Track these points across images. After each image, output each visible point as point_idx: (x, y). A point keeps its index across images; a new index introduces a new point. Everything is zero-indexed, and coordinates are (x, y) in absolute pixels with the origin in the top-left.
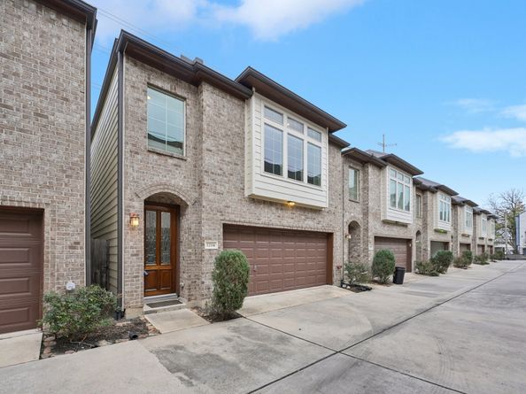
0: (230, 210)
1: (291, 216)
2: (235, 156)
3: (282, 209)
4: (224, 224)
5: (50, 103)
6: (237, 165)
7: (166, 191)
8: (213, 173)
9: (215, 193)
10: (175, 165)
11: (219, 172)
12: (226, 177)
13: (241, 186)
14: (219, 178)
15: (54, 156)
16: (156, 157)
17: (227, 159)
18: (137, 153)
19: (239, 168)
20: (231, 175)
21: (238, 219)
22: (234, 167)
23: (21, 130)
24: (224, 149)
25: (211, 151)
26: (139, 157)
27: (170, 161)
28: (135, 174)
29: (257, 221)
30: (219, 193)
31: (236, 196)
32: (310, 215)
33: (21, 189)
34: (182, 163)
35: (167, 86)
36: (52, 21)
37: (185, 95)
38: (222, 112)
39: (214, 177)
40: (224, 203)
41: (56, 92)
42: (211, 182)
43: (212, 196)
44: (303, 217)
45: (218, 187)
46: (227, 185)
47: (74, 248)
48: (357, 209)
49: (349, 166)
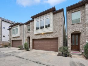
48: (79, 26)
49: (72, 13)
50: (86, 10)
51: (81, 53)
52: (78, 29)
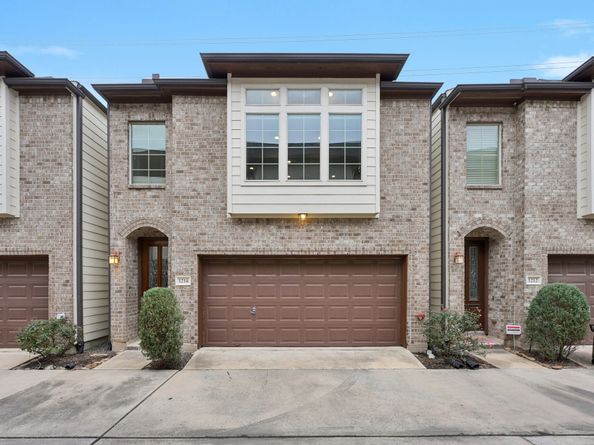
0: (206, 238)
1: (305, 234)
2: (212, 169)
3: (287, 227)
4: (199, 255)
5: (52, 171)
6: (217, 179)
7: (145, 225)
8: (184, 197)
9: (186, 220)
10: (154, 197)
11: (192, 194)
12: (201, 198)
13: (222, 205)
14: (192, 201)
15: (54, 211)
16: (135, 193)
17: (202, 176)
18: (119, 193)
19: (218, 183)
20: (208, 194)
21: (215, 248)
22: (211, 183)
23: (36, 198)
24: (198, 164)
25: (181, 172)
26: (121, 196)
27: (149, 193)
28: (118, 214)
29: (245, 248)
30: (192, 219)
31: (216, 219)
32: (346, 230)
33: (36, 242)
34: (161, 193)
35: (145, 117)
36: (52, 105)
37: (164, 118)
38: (195, 121)
39: (185, 201)
40: (198, 231)
41: (54, 160)
42: (182, 208)
43: (183, 224)
44: (331, 234)
45: (191, 212)
46: (202, 208)
47: (66, 285)
48: (496, 202)
49: (468, 123)
50: (527, 130)
51: (500, 342)
52: (493, 216)
